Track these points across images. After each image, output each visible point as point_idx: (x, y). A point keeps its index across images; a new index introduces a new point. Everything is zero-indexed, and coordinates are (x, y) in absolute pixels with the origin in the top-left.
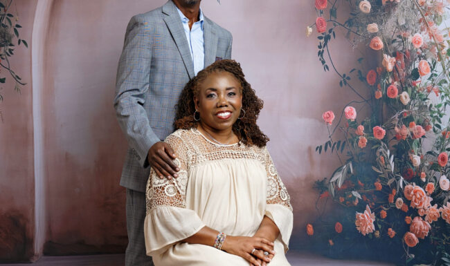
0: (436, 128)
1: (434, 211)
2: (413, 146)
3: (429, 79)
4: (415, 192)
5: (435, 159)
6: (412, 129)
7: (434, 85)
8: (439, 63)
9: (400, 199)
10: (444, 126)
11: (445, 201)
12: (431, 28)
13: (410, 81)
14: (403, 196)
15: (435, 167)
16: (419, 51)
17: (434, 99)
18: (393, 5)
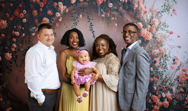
0: (161, 78)
1: (161, 103)
2: (154, 84)
3: (159, 64)
4: (155, 98)
5: (161, 88)
6: (154, 79)
7: (161, 65)
8: (162, 59)
9: (150, 100)
10: (164, 78)
11: (164, 100)
12: (160, 48)
13: (153, 64)
15: (161, 90)
16: (156, 55)
17: (160, 70)
18: (148, 41)
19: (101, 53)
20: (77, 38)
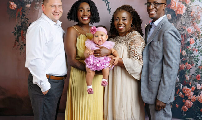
0: (196, 65)
1: (194, 97)
2: (187, 72)
3: (194, 45)
4: (187, 90)
5: (195, 77)
6: (186, 65)
7: (196, 48)
8: (198, 39)
9: (181, 93)
10: (199, 64)
11: (199, 94)
12: (195, 25)
13: (186, 46)
14: (182, 92)
15: (195, 80)
16: (190, 34)
17: (195, 54)
18: (180, 16)
19: (121, 29)
20: (88, 11)
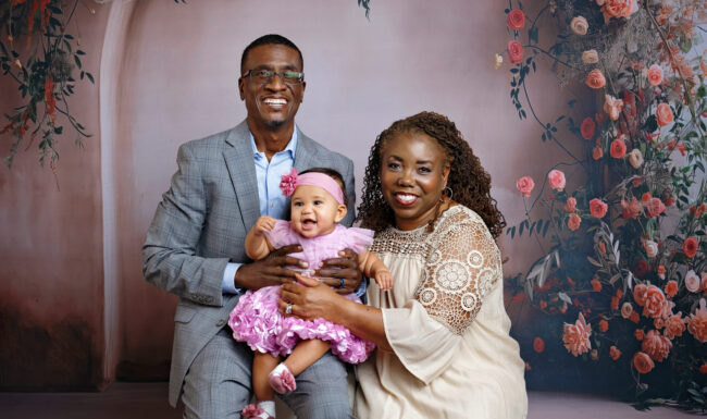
0: (681, 202)
1: (677, 321)
2: (648, 228)
3: (672, 131)
4: (650, 294)
5: (680, 246)
6: (645, 204)
7: (679, 139)
8: (687, 107)
9: (627, 304)
10: (693, 200)
11: (692, 308)
12: (675, 57)
13: (644, 133)
14: (632, 300)
15: (679, 258)
16: (658, 90)
17: (678, 160)
18: (619, 23)
19: (407, 206)
